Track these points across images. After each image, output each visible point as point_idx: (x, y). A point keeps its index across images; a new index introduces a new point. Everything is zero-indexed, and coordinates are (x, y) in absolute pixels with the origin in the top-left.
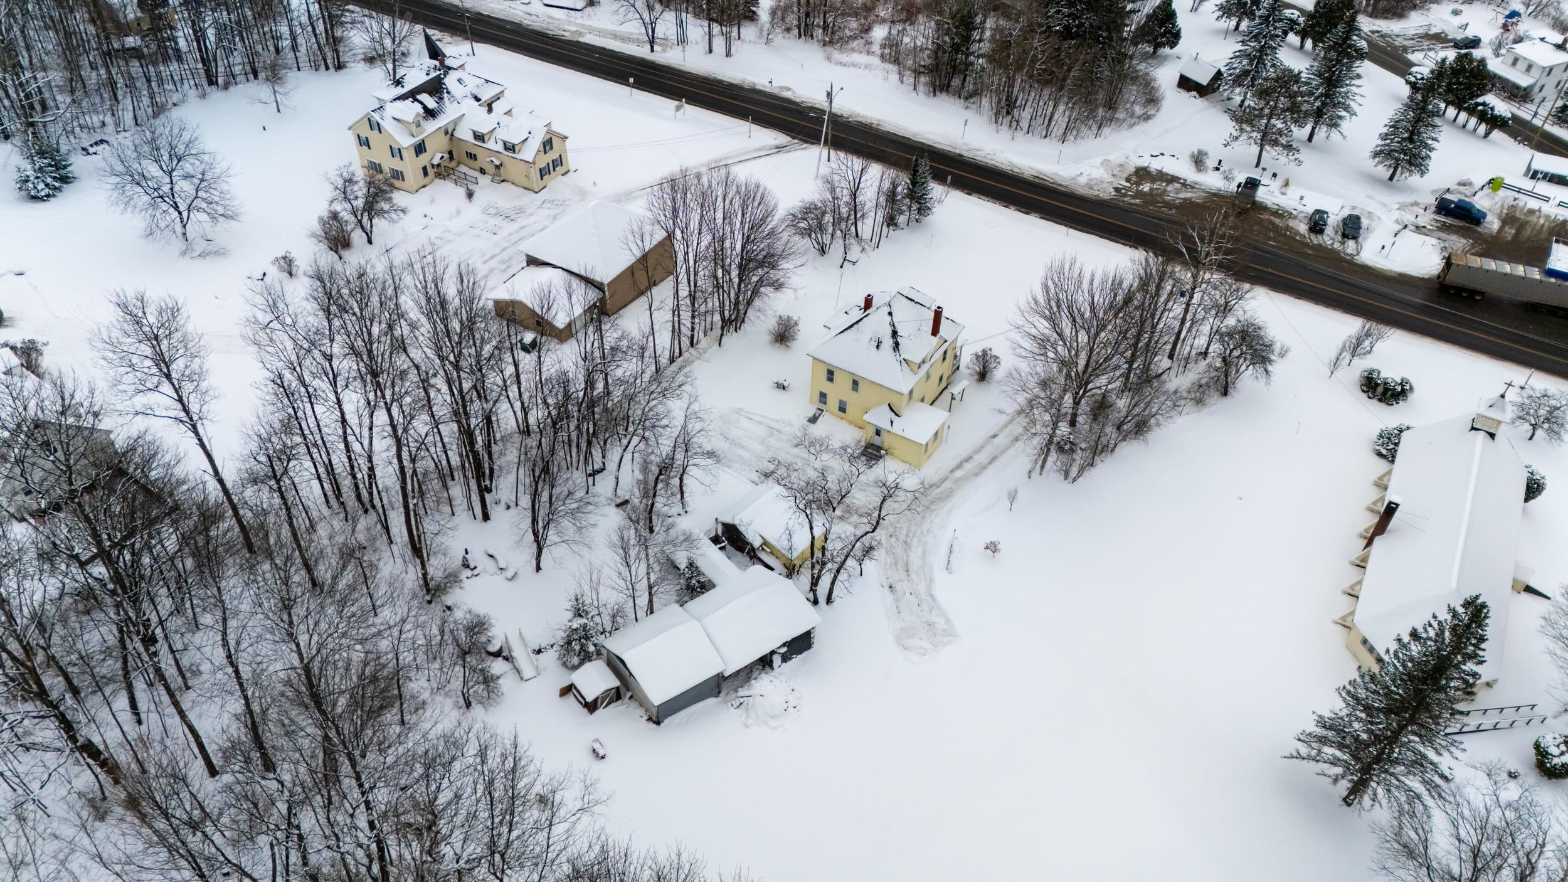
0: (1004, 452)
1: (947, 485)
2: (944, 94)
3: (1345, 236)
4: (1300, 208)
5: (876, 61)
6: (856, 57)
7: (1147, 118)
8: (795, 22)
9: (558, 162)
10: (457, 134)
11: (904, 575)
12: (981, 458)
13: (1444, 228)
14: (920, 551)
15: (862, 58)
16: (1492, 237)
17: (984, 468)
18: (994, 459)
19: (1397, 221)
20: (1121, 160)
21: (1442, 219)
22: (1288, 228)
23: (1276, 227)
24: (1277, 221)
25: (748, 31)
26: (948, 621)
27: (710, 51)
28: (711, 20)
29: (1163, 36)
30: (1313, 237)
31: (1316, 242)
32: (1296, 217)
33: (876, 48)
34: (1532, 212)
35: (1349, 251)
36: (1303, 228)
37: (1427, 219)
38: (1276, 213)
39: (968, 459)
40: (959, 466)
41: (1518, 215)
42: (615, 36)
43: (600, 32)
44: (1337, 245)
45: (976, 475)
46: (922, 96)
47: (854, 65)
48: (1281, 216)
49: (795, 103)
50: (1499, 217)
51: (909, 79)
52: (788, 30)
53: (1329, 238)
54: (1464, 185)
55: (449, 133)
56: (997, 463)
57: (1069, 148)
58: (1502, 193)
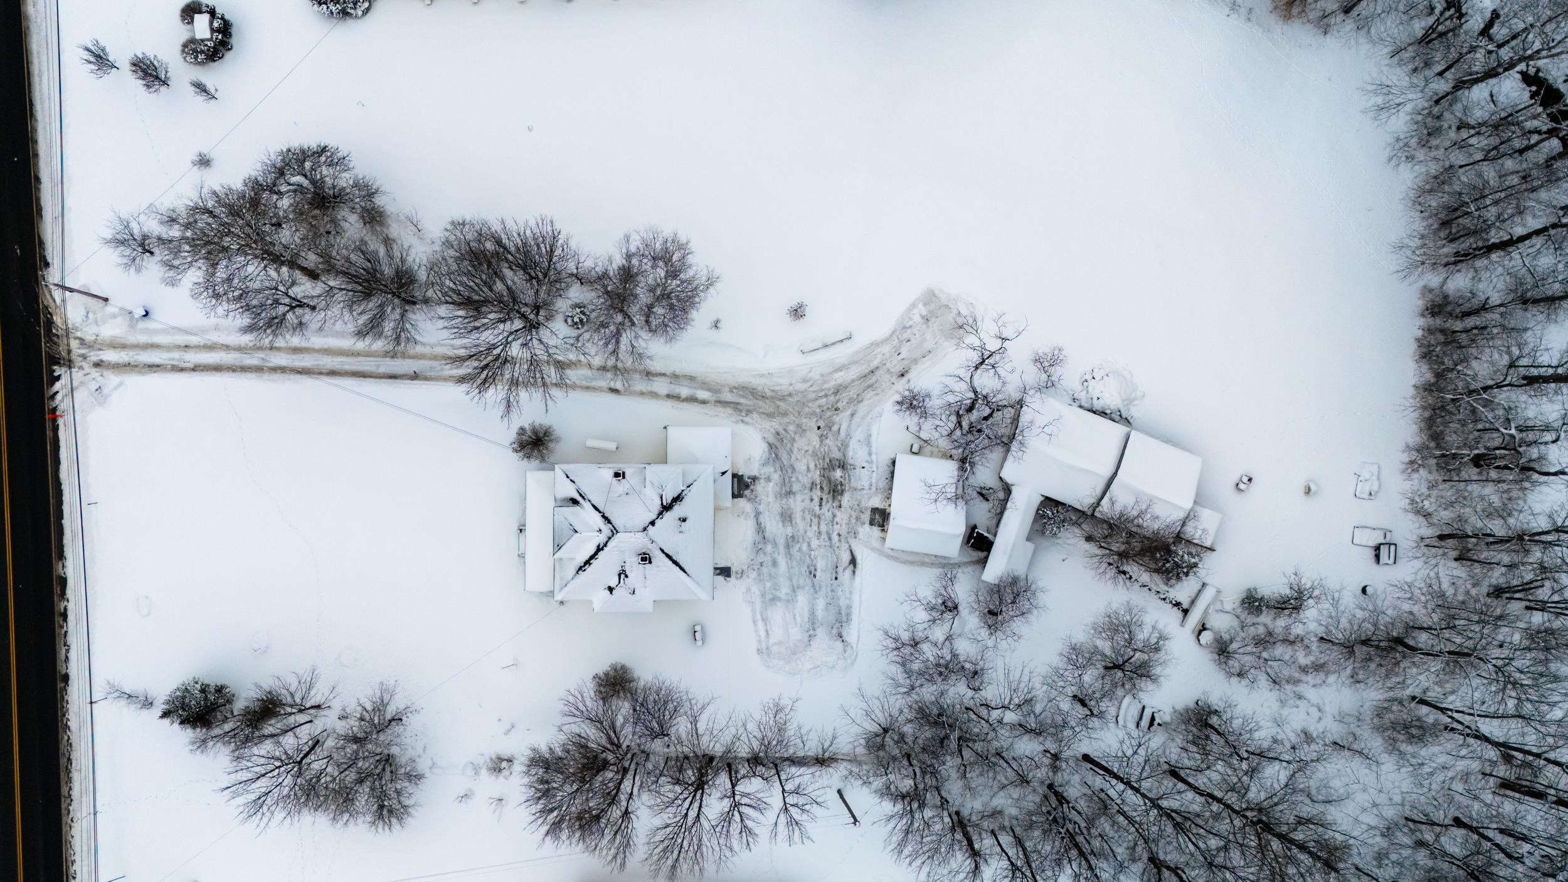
1: (727, 397)
14: (839, 375)
26: (913, 307)
39: (672, 397)
45: (691, 379)
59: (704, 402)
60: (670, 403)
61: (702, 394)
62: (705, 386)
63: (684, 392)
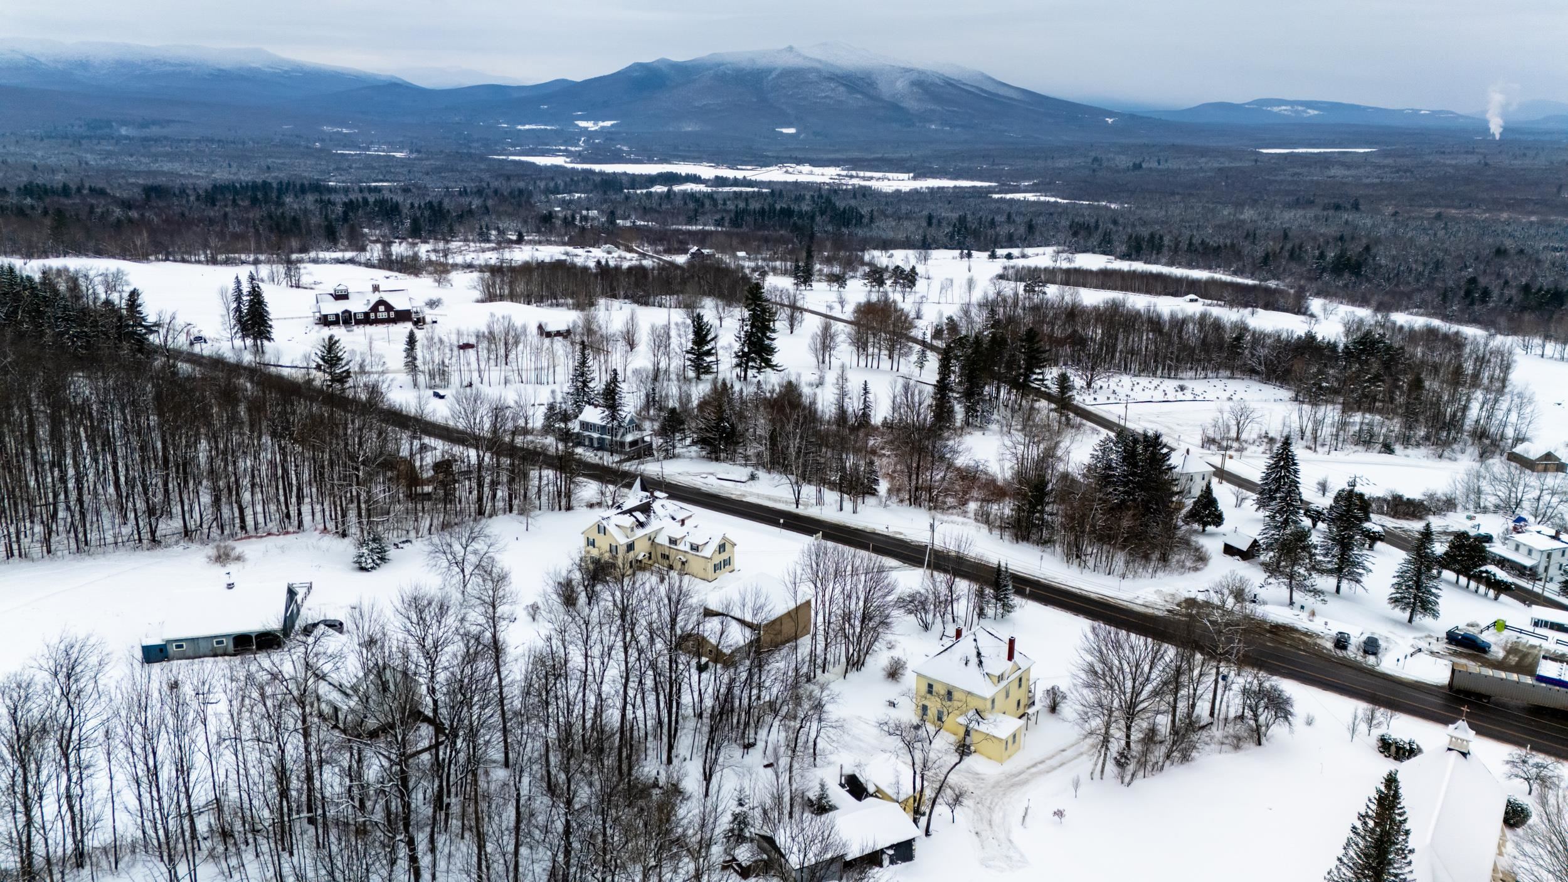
0: (1070, 761)
1: (1023, 776)
2: (1025, 543)
3: (1366, 652)
4: (1326, 631)
5: (972, 521)
6: (955, 518)
7: (1196, 569)
8: (907, 497)
9: (727, 562)
10: (657, 541)
11: (987, 827)
12: (1053, 762)
13: (1455, 654)
14: (1001, 814)
15: (960, 519)
16: (1498, 662)
17: (1054, 769)
18: (1062, 765)
19: (1412, 646)
20: (1173, 591)
21: (1454, 648)
22: (1316, 644)
23: (1305, 643)
24: (1307, 639)
25: (870, 500)
26: (1022, 856)
27: (841, 509)
28: (841, 491)
29: (1208, 516)
30: (1338, 651)
31: (1341, 655)
32: (1322, 638)
33: (972, 515)
34: (1533, 647)
35: (1370, 663)
36: (1329, 645)
37: (1441, 646)
38: (1306, 634)
39: (1042, 762)
40: (1034, 765)
41: (1520, 648)
42: (769, 498)
43: (758, 496)
44: (1359, 658)
45: (1048, 772)
46: (1007, 543)
47: (952, 522)
48: (1310, 636)
49: (906, 542)
50: (1504, 649)
51: (996, 532)
52: (902, 501)
53: (1353, 652)
54: (1472, 626)
55: (652, 540)
56: (1065, 767)
57: (1128, 583)
58: (1506, 632)
59: (1028, 768)
60: (1039, 759)
61: (1033, 770)
62: (1040, 773)
63: (1041, 767)
